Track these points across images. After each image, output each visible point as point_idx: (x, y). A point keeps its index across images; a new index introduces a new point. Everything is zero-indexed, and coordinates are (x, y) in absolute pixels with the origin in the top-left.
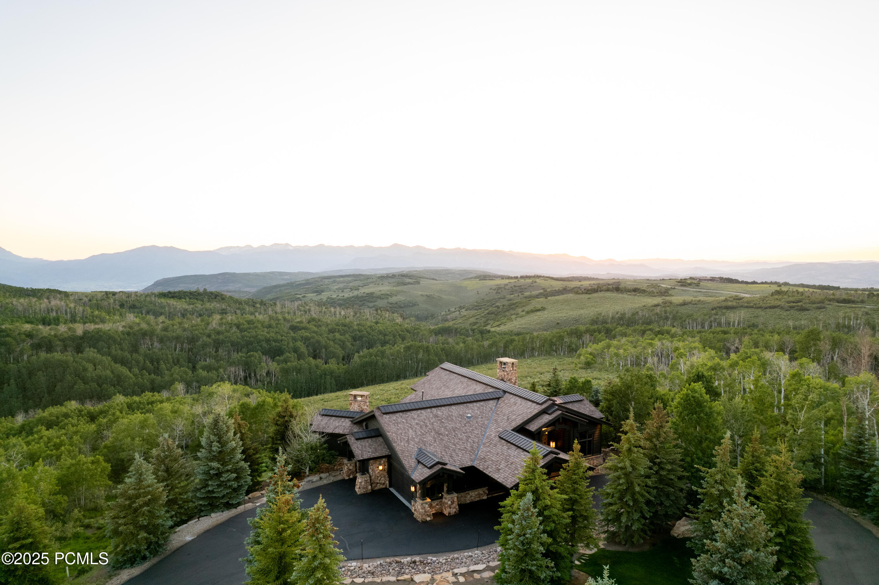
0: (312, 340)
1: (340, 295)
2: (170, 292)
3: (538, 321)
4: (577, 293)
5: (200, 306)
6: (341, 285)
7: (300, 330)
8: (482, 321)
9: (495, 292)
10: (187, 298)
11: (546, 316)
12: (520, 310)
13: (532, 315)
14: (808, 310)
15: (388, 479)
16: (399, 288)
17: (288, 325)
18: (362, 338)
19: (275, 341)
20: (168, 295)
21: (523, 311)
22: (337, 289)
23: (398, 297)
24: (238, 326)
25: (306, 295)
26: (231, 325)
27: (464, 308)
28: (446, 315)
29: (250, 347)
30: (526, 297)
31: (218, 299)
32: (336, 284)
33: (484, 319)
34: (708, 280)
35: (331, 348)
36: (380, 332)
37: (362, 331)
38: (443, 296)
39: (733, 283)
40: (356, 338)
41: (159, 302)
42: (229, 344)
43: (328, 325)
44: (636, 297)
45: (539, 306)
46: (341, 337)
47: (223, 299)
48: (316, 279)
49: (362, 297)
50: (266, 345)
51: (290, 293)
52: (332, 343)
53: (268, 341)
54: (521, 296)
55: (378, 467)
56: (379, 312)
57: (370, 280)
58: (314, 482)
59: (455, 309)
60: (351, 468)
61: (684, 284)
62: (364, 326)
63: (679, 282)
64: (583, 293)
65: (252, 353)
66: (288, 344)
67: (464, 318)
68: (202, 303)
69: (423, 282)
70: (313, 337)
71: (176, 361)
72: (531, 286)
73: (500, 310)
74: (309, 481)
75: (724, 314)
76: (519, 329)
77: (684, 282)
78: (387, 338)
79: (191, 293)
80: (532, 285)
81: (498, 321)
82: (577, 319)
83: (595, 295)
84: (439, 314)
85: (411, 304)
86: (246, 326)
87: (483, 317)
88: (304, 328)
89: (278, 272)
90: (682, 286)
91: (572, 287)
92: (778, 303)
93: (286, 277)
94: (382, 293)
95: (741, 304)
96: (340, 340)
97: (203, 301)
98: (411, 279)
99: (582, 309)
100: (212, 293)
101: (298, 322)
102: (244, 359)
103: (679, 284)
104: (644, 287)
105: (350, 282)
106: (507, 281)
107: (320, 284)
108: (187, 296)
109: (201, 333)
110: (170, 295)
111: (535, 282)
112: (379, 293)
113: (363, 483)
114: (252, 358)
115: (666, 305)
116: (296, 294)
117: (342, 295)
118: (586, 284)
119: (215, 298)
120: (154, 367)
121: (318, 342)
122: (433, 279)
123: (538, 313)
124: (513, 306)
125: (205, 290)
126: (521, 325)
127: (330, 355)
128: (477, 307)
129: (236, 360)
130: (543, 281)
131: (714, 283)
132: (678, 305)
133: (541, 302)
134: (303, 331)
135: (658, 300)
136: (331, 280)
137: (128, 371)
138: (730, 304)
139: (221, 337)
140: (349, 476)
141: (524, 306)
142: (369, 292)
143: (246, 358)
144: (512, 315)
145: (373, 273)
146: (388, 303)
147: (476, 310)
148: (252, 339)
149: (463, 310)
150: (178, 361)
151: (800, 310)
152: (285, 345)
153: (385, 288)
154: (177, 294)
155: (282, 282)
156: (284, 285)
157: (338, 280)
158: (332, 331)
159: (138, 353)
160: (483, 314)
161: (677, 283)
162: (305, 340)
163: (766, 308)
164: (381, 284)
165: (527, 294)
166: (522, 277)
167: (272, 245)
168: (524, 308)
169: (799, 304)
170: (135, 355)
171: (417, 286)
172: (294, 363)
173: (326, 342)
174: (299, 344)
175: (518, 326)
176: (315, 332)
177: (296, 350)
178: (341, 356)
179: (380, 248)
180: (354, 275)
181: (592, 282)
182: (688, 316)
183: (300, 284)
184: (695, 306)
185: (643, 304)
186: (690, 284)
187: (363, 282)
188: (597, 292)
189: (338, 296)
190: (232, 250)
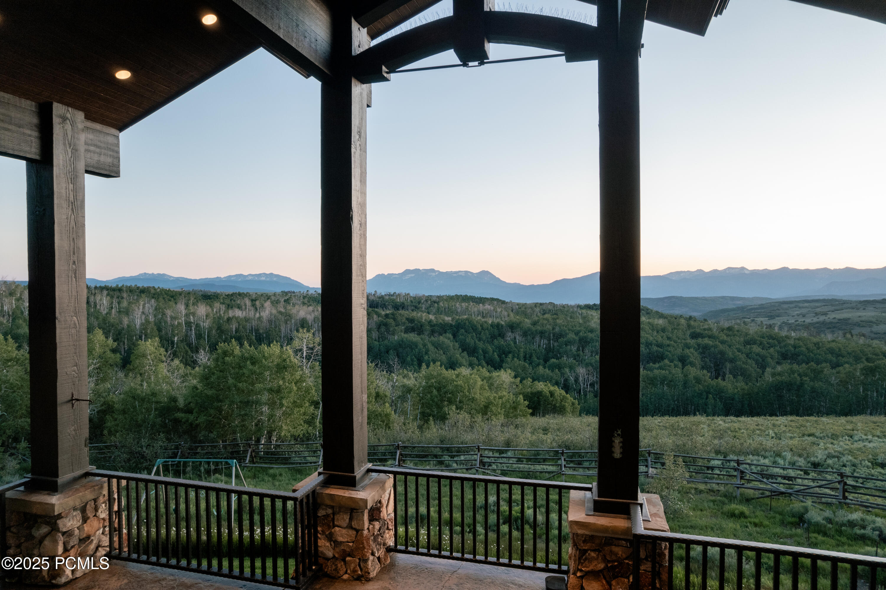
0: (714, 349)
1: (801, 320)
6: (804, 311)
20: (593, 307)
22: (797, 314)
25: (756, 319)
32: (797, 309)
37: (800, 348)
48: (774, 304)
49: (831, 323)
51: (737, 317)
57: (844, 306)
70: (715, 346)
89: (730, 297)
93: (737, 302)
94: (862, 319)
105: (818, 307)
107: (777, 308)
112: (857, 320)
116: (744, 318)
117: (803, 320)
136: (792, 305)
142: (841, 318)
145: (850, 299)
153: (868, 314)
155: (731, 306)
156: (733, 310)
157: (801, 305)
162: (704, 349)
164: (862, 309)
167: (725, 270)
176: (723, 342)
180: (824, 301)
183: (752, 309)
187: (833, 307)
189: (797, 321)
190: (682, 274)
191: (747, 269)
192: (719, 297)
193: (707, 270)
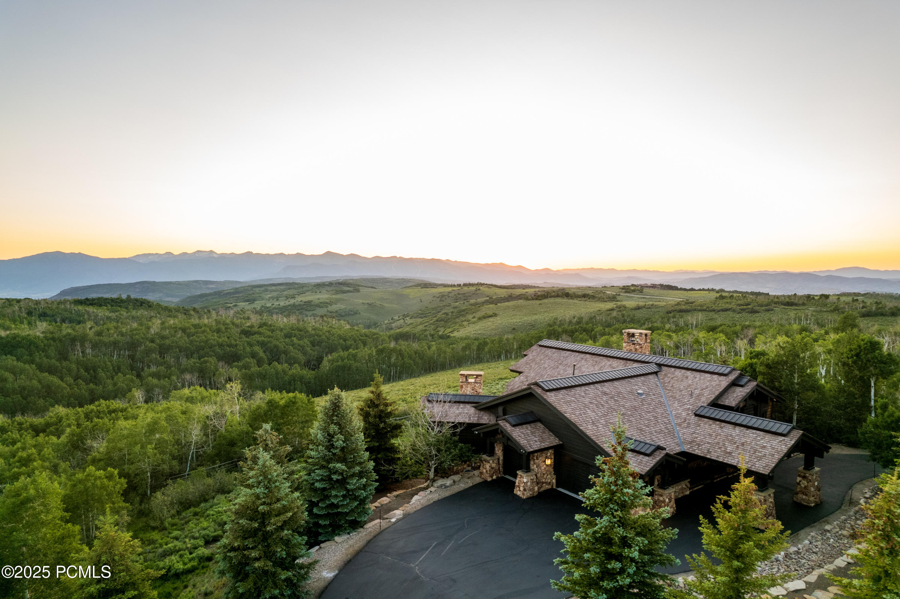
0: (269, 345)
1: (276, 304)
2: (87, 299)
3: (494, 327)
4: (527, 299)
5: (125, 313)
6: (275, 294)
7: (253, 334)
8: (431, 329)
9: (438, 300)
10: (108, 305)
11: (500, 322)
12: (470, 317)
13: (485, 321)
14: (758, 312)
15: (555, 476)
16: (339, 296)
17: (239, 330)
18: (321, 343)
19: (230, 346)
20: (85, 302)
21: (474, 317)
22: (269, 298)
23: (338, 306)
24: (184, 330)
25: (238, 304)
26: (175, 329)
27: (408, 316)
28: (390, 323)
29: (202, 352)
30: (471, 305)
31: (145, 306)
32: (268, 293)
33: (433, 327)
34: (650, 287)
35: (292, 353)
36: (340, 337)
37: (320, 336)
38: (386, 305)
39: (673, 290)
40: (314, 343)
41: (76, 309)
42: (177, 350)
43: (281, 330)
44: (587, 303)
45: (490, 313)
46: (300, 342)
47: (150, 306)
48: (246, 288)
49: (300, 305)
50: (220, 351)
51: (218, 302)
52: (291, 347)
53: (221, 345)
54: (466, 304)
55: (545, 461)
56: (325, 319)
57: (305, 289)
58: (448, 487)
59: (399, 317)
60: (494, 465)
61: (628, 290)
62: (321, 331)
63: (623, 289)
64: (533, 299)
65: (206, 358)
66: (244, 349)
67: (411, 326)
68: (126, 310)
69: (363, 290)
70: (270, 342)
71: (116, 368)
72: (475, 294)
73: (449, 317)
74: (441, 486)
75: (682, 317)
76: (475, 335)
77: (628, 289)
78: (349, 343)
79: (112, 300)
80: (476, 292)
81: (449, 328)
82: (533, 324)
83: (545, 301)
84: (382, 323)
85: (352, 313)
86: (193, 330)
87: (431, 324)
88: (255, 333)
89: (203, 281)
90: (626, 292)
91: (518, 294)
92: (727, 306)
93: (213, 286)
94: (321, 301)
95: (694, 308)
96: (299, 345)
97: (127, 308)
98: (349, 287)
99: (536, 314)
100: (137, 300)
101: (249, 327)
102: (198, 365)
103: (623, 290)
104: (590, 292)
105: (284, 290)
106: (450, 289)
107: (251, 292)
108: (109, 303)
109: (142, 338)
110: (88, 302)
111: (479, 290)
112: (317, 302)
113: (529, 484)
114: (208, 364)
115: (621, 309)
116: (227, 303)
117: (278, 304)
118: (531, 291)
119: (141, 306)
120: (91, 376)
121: (276, 346)
122: (372, 287)
123: (491, 319)
124: (463, 313)
125: (129, 297)
126: (476, 331)
127: (292, 362)
128: (422, 314)
129: (189, 366)
130: (487, 289)
131: (656, 289)
132: (632, 309)
133: (489, 309)
134: (257, 336)
135: (610, 305)
136: (262, 289)
137: (60, 381)
138: (684, 307)
139: (167, 342)
140: (492, 477)
141: (474, 312)
142: (306, 300)
143: (201, 364)
144: (463, 321)
145: (306, 281)
146: (328, 311)
147: (421, 318)
148: (202, 344)
149: (407, 318)
150: (119, 368)
151: (751, 312)
152: (240, 350)
153: (323, 296)
154: (96, 301)
155: (208, 292)
156: (210, 294)
157: (269, 288)
158: (288, 336)
159: (69, 360)
160: (432, 322)
161: (621, 290)
162: (262, 344)
163: (719, 311)
164: (318, 292)
165: (472, 301)
166: (465, 285)
167: (195, 253)
168: (474, 314)
169: (749, 307)
170: (65, 364)
171: (356, 294)
172: (255, 369)
173: (285, 347)
174: (257, 348)
175: (473, 332)
176: (269, 337)
177: (254, 355)
178: (303, 362)
179: (312, 256)
180: (286, 284)
181: (537, 290)
182: (647, 320)
183: (229, 293)
184: (649, 310)
185: (598, 309)
186: (634, 291)
187: (297, 291)
188: (547, 298)
189: (273, 305)
190: (150, 257)
191: (216, 253)
192: (193, 281)
193: (176, 253)
